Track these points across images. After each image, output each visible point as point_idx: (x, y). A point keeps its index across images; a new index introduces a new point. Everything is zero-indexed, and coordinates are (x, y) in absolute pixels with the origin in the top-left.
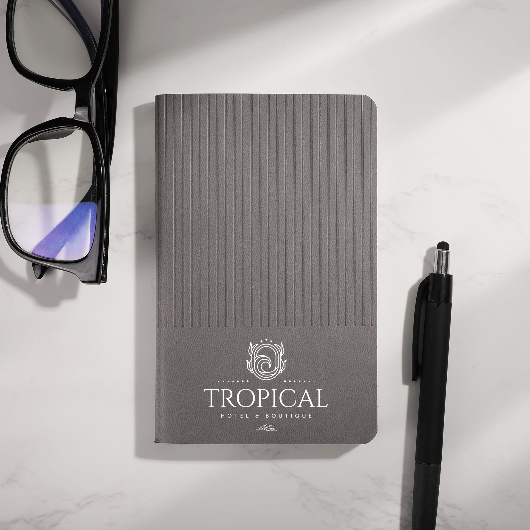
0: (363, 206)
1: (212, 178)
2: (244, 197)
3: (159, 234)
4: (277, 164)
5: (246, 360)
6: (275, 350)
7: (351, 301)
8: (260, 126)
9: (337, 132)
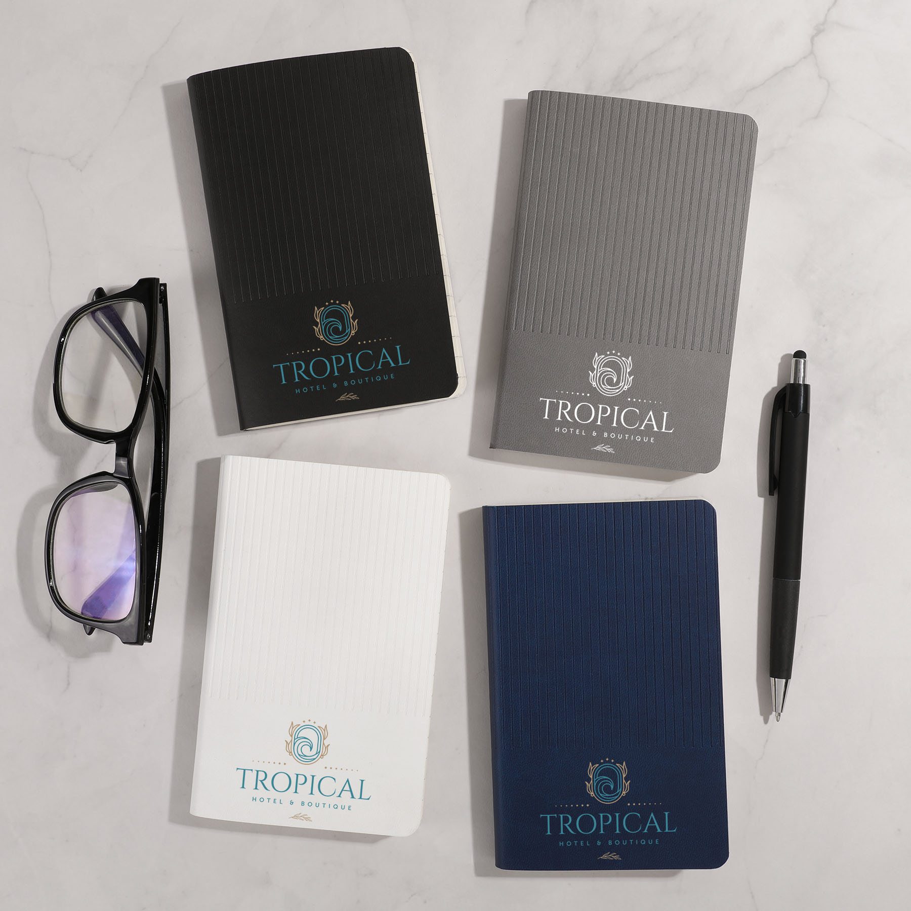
0: (732, 229)
1: (580, 181)
2: (610, 206)
3: (517, 234)
4: (649, 175)
5: (590, 372)
6: (623, 366)
7: (708, 326)
8: (636, 133)
9: (715, 149)
